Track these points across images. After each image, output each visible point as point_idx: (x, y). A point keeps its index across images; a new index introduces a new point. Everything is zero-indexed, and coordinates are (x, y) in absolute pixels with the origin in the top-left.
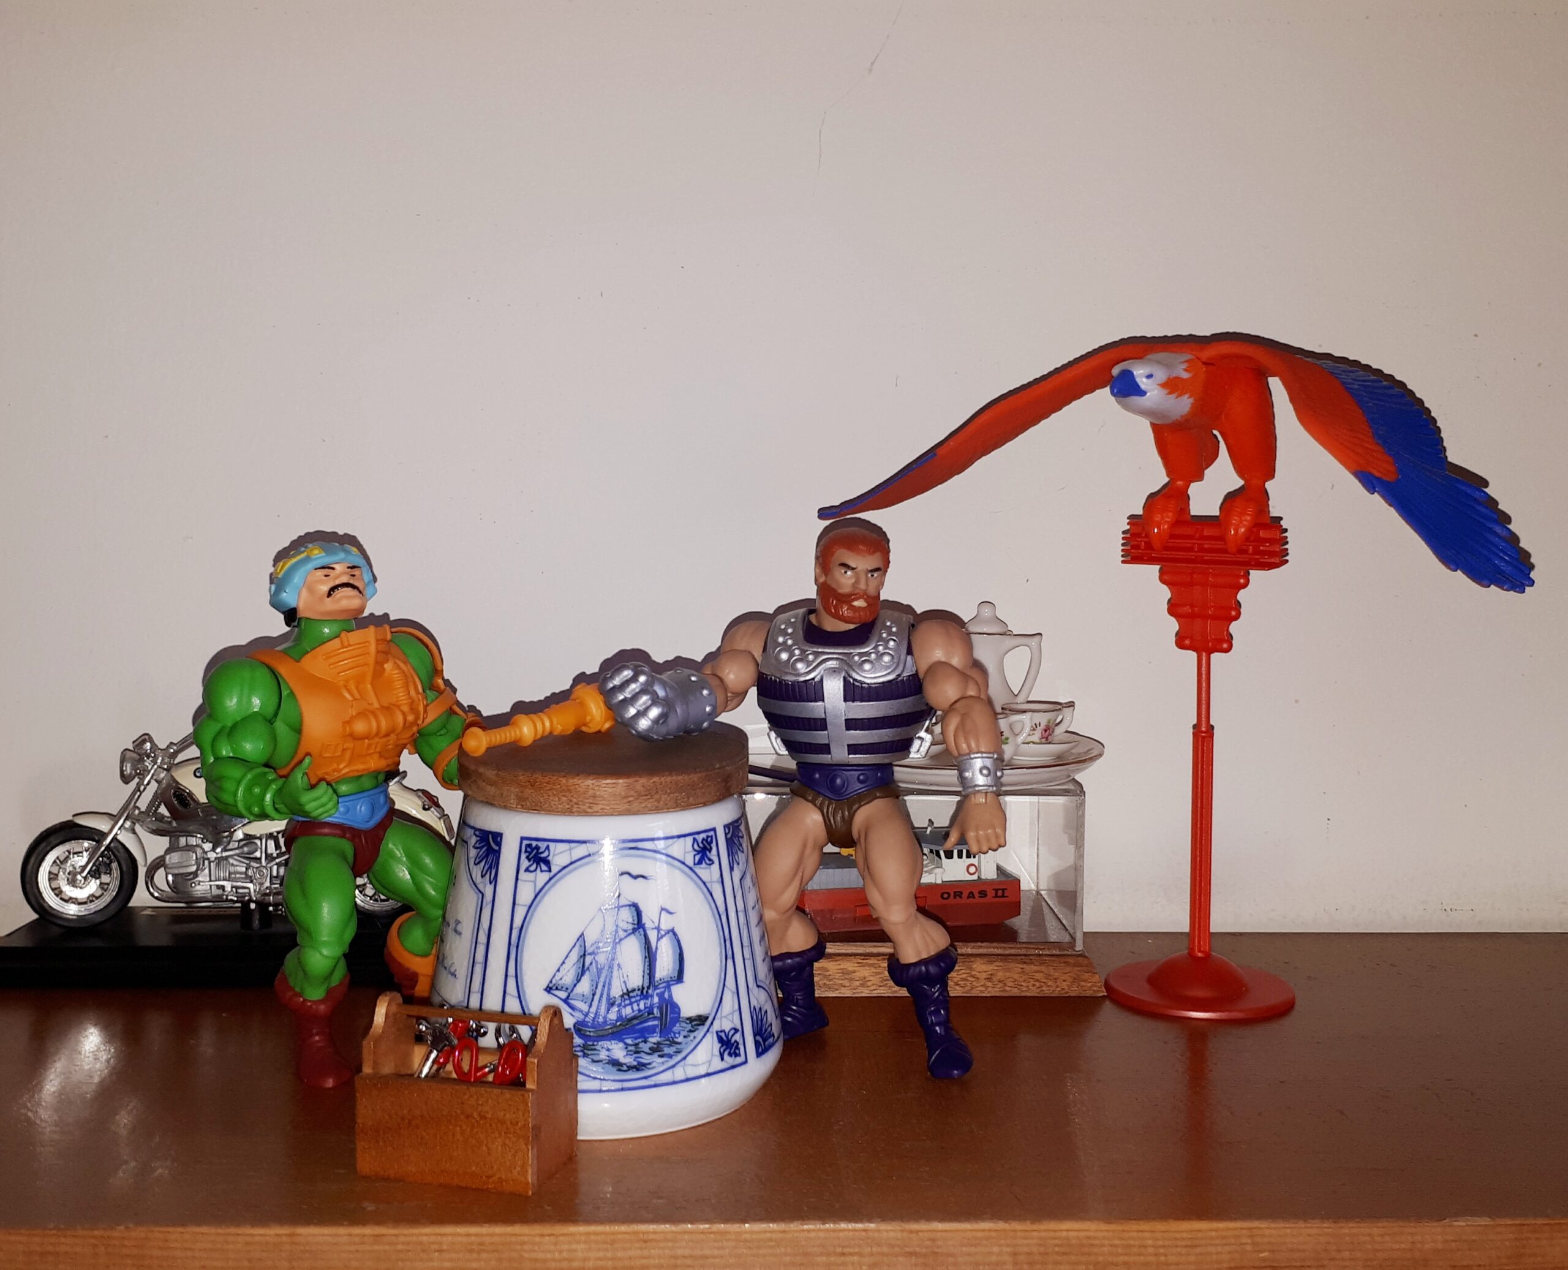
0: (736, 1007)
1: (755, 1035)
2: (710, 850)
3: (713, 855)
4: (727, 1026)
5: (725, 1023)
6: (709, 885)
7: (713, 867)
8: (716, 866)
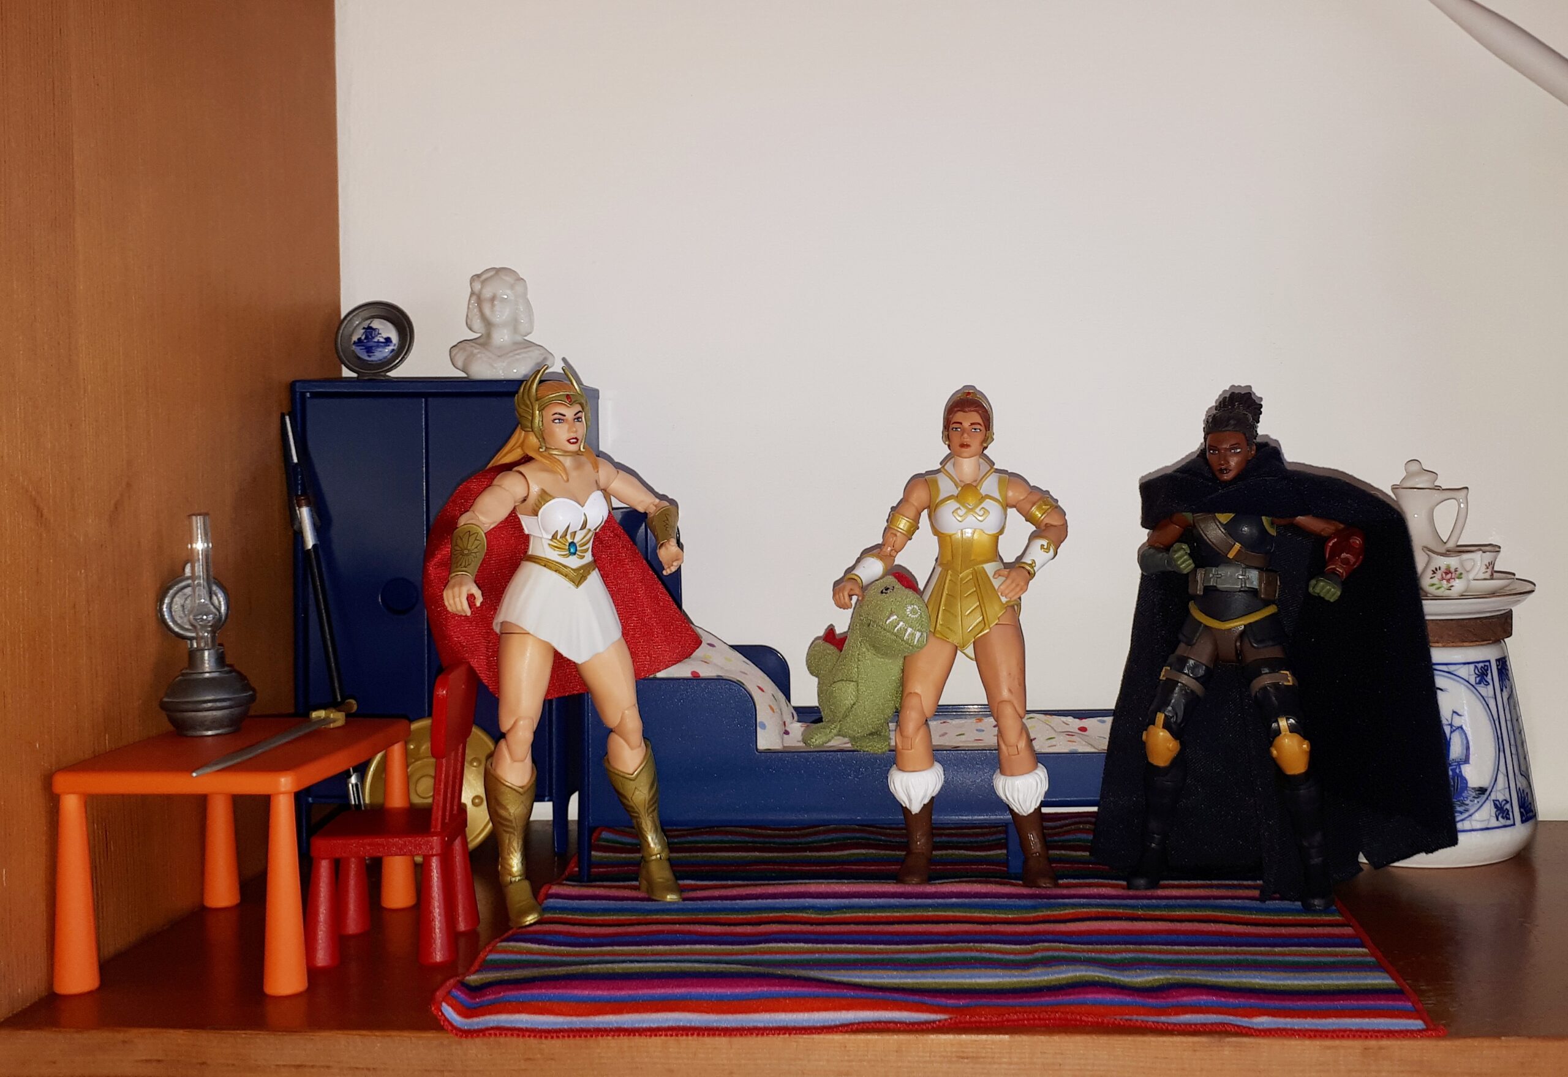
0: (1507, 786)
1: (1520, 807)
2: (1487, 676)
3: (1489, 678)
4: (1501, 798)
5: (1499, 795)
6: (1486, 699)
7: (1488, 687)
8: (1490, 687)
